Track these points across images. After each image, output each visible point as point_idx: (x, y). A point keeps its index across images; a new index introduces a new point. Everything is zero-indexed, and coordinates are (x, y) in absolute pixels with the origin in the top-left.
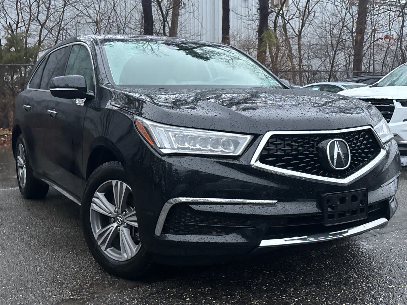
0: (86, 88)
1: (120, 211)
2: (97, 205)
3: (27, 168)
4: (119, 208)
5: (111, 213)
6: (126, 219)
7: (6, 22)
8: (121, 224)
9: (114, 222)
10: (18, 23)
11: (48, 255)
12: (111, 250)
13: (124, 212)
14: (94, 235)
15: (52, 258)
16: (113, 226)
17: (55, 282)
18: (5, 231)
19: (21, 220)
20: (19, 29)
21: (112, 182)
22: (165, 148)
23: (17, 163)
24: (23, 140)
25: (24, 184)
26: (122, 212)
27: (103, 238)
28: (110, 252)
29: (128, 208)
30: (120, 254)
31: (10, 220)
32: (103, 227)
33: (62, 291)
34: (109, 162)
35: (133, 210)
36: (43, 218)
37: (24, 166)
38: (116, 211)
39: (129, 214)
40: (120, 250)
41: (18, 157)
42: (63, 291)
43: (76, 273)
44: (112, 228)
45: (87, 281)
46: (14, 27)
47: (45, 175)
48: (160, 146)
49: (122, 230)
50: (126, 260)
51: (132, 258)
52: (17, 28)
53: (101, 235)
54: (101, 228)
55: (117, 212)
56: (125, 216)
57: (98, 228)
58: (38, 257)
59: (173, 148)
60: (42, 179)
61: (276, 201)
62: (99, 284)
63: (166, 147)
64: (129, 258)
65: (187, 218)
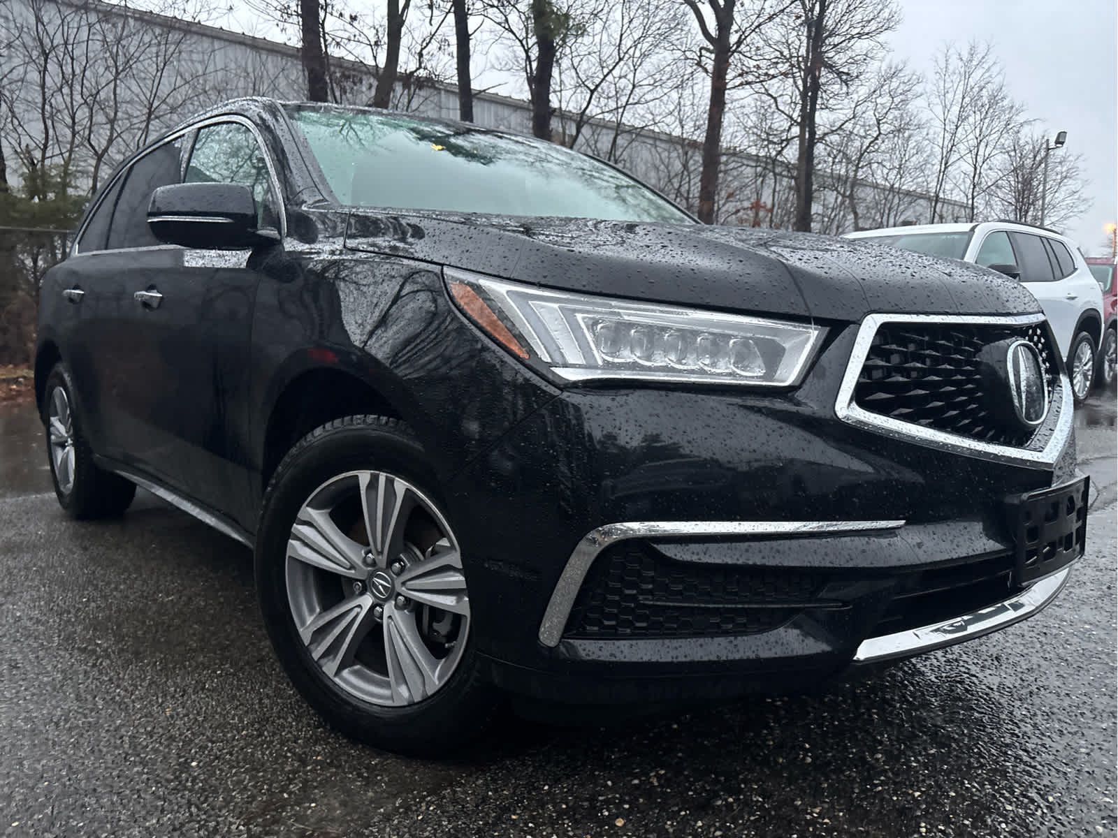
0: (255, 217)
1: (382, 560)
2: (307, 545)
3: (76, 445)
4: (381, 553)
5: (352, 567)
6: (404, 584)
7: (20, 144)
8: (386, 600)
9: (362, 593)
10: (46, 146)
11: (154, 686)
12: (356, 673)
13: (397, 565)
14: (301, 630)
15: (165, 696)
16: (359, 606)
17: (186, 788)
18: (18, 614)
19: (63, 577)
20: (47, 162)
21: (357, 477)
22: (566, 365)
23: (49, 434)
24: (66, 376)
25: (71, 485)
26: (390, 564)
27: (330, 639)
28: (353, 679)
29: (407, 551)
30: (387, 685)
31: (32, 580)
32: (326, 608)
33: (213, 824)
34: (347, 419)
35: (422, 557)
36: (126, 569)
37: (70, 441)
38: (369, 561)
39: (410, 570)
40: (387, 675)
41: (53, 419)
42: (218, 823)
43: (247, 745)
44: (357, 610)
45: (290, 772)
46: (37, 155)
47: (129, 463)
48: (549, 360)
49: (390, 617)
50: (406, 704)
51: (426, 699)
52: (44, 158)
53: (320, 633)
54: (318, 610)
55: (374, 563)
56: (398, 574)
57: (312, 610)
58: (123, 693)
59: (592, 362)
60: (118, 472)
61: (903, 522)
62: (327, 780)
63: (571, 361)
64: (417, 698)
65: (644, 586)
